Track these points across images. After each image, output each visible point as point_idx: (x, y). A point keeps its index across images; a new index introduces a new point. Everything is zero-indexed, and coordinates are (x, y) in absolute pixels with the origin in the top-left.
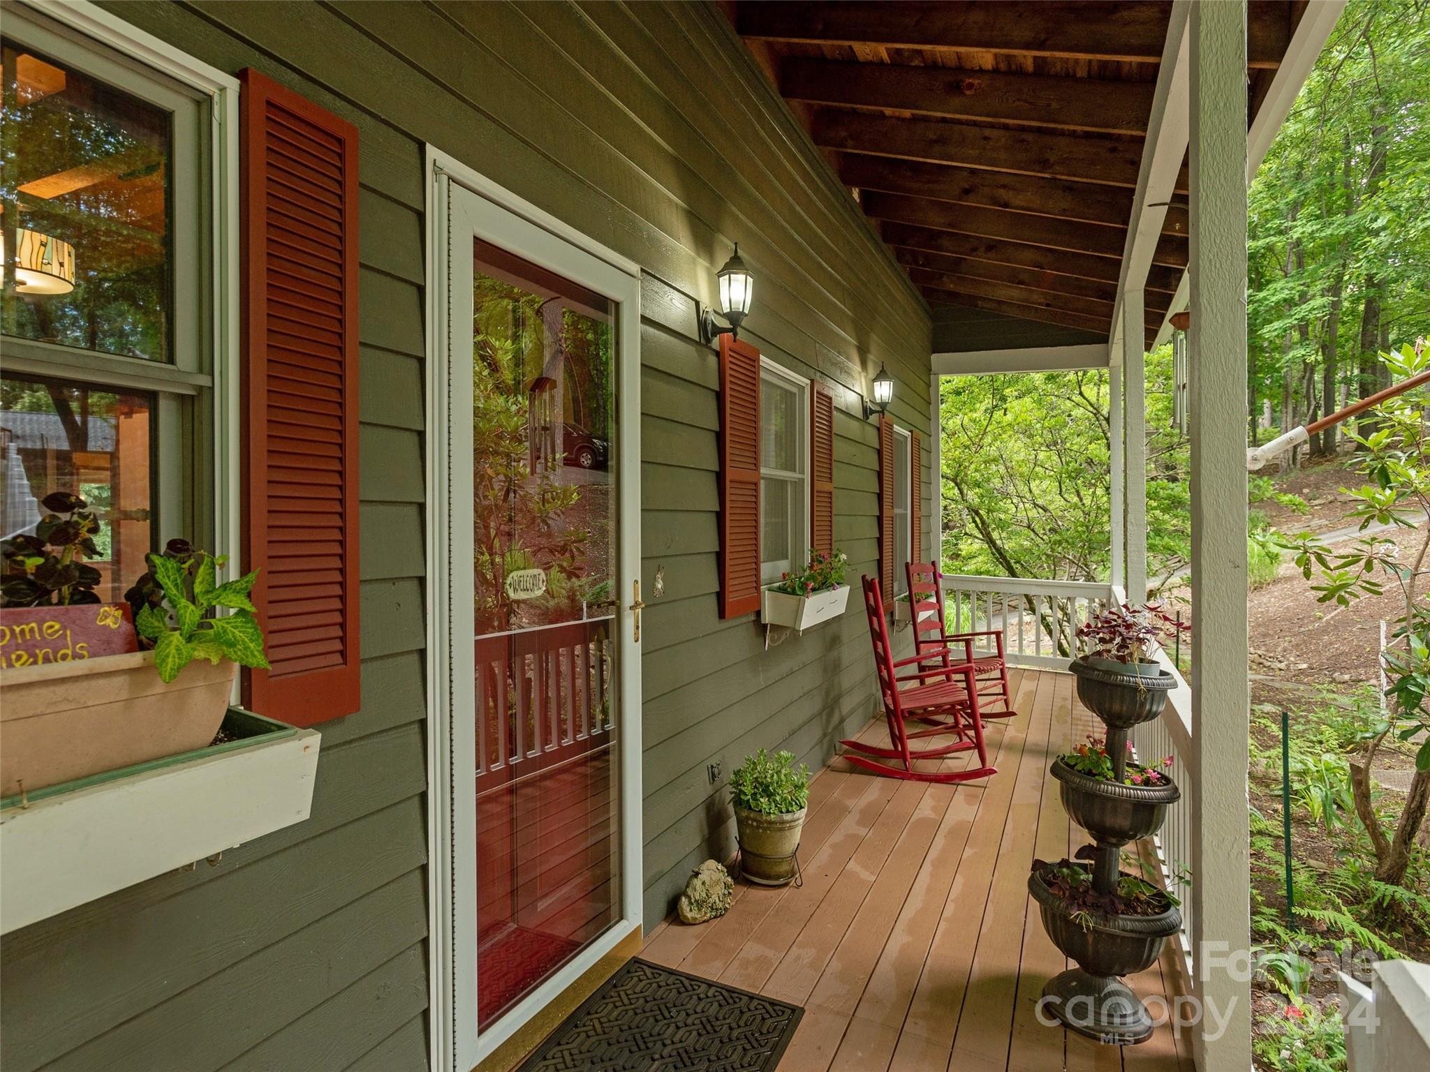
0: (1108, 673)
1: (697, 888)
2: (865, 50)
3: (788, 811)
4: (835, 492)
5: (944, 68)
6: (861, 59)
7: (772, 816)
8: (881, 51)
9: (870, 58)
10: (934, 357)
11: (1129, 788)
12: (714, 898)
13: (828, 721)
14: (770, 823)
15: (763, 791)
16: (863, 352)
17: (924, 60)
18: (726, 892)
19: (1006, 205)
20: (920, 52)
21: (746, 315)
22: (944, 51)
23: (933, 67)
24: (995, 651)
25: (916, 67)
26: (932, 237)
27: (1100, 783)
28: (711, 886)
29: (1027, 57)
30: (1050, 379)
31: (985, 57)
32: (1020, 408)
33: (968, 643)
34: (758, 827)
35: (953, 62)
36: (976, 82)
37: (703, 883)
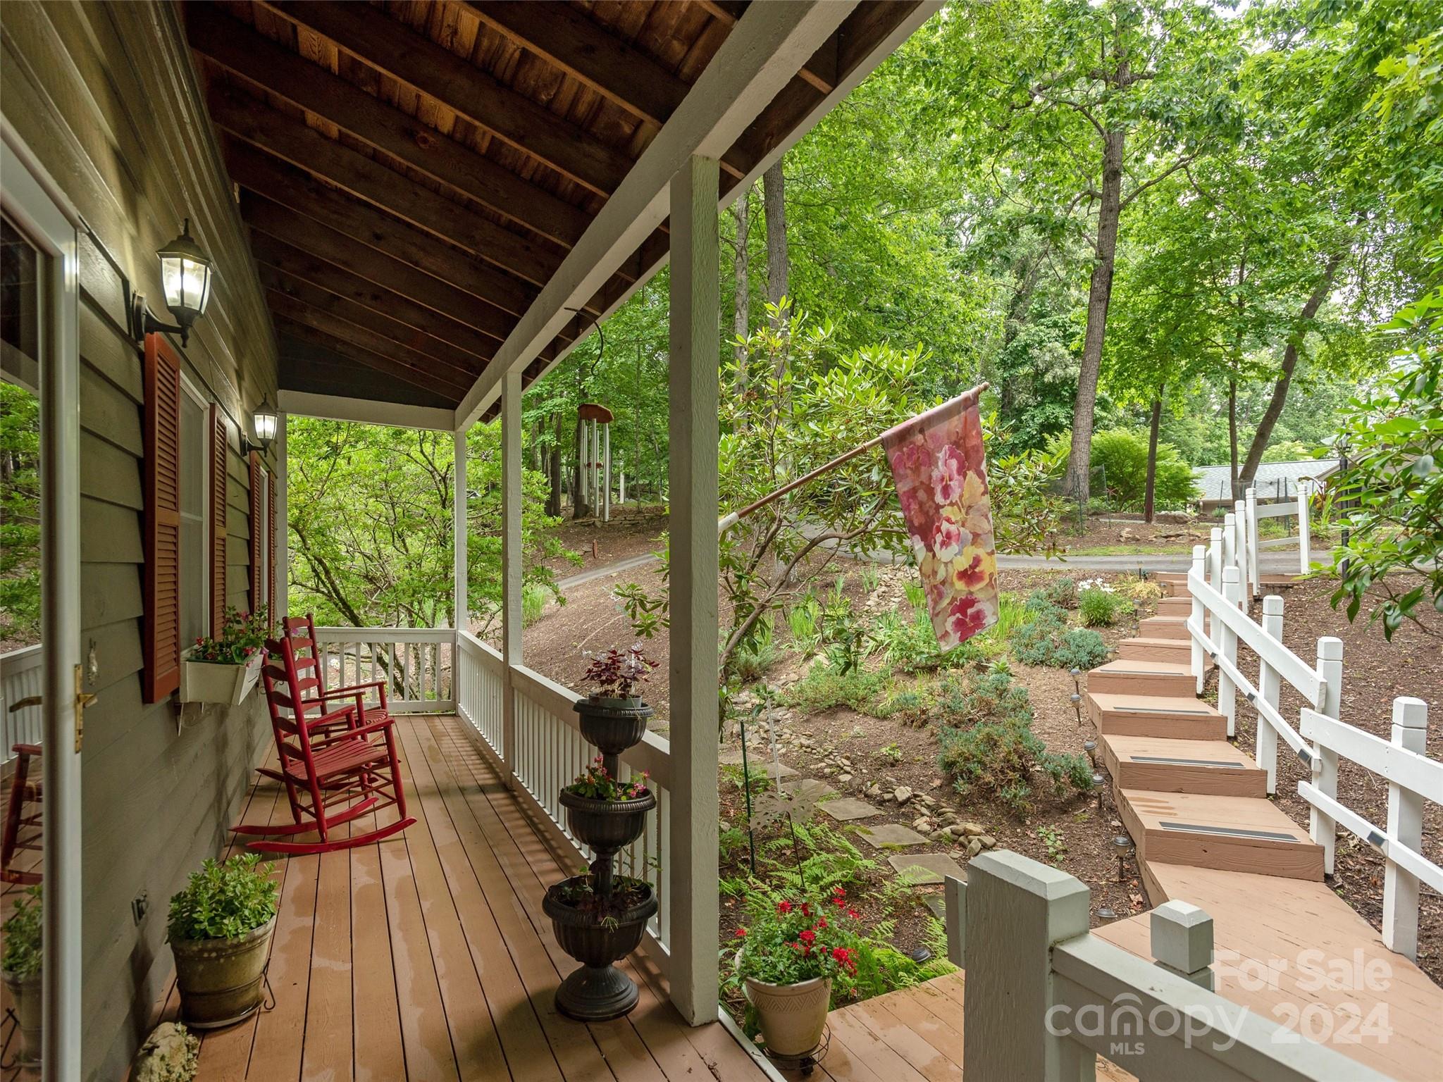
0: (615, 710)
1: (155, 1069)
2: (312, 40)
3: (259, 925)
4: (229, 539)
5: (399, 109)
6: (304, 52)
7: (241, 937)
8: (332, 51)
9: (315, 57)
10: (281, 393)
11: (625, 803)
12: (178, 1070)
13: (219, 809)
14: (239, 945)
15: (223, 910)
16: (240, 376)
17: (379, 92)
18: (191, 1056)
19: (416, 264)
20: (378, 78)
21: (201, 316)
22: (406, 90)
23: (387, 102)
24: (378, 702)
25: (368, 94)
26: (315, 267)
27: (611, 803)
28: (172, 1057)
29: (485, 135)
30: (397, 434)
31: (445, 116)
32: (362, 457)
33: (358, 696)
34: (218, 958)
35: (410, 106)
36: (431, 139)
37: (163, 1058)
